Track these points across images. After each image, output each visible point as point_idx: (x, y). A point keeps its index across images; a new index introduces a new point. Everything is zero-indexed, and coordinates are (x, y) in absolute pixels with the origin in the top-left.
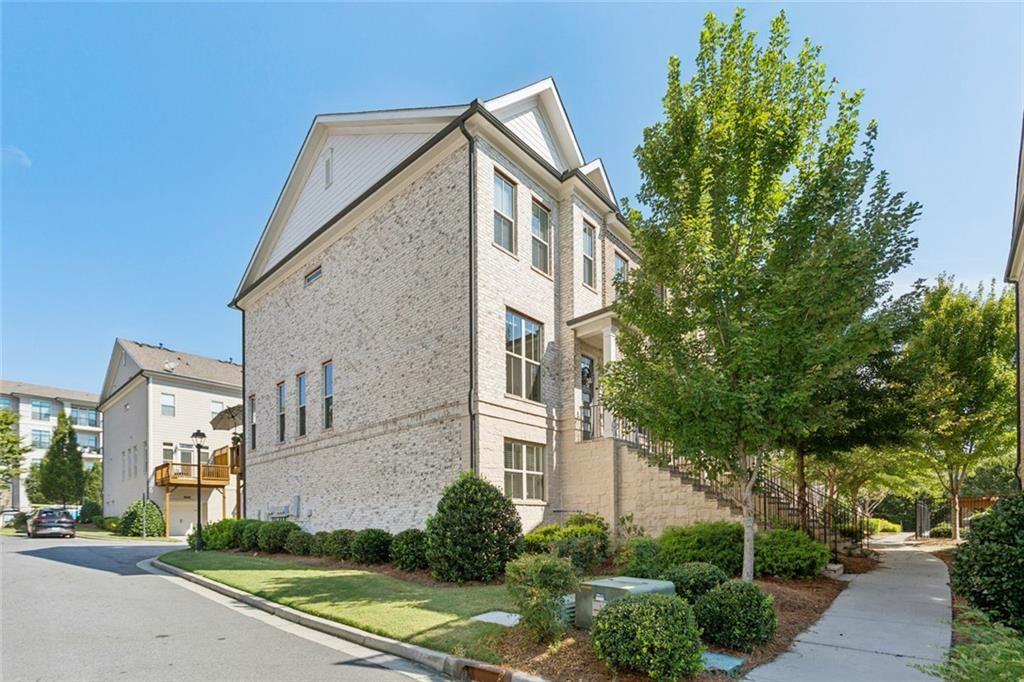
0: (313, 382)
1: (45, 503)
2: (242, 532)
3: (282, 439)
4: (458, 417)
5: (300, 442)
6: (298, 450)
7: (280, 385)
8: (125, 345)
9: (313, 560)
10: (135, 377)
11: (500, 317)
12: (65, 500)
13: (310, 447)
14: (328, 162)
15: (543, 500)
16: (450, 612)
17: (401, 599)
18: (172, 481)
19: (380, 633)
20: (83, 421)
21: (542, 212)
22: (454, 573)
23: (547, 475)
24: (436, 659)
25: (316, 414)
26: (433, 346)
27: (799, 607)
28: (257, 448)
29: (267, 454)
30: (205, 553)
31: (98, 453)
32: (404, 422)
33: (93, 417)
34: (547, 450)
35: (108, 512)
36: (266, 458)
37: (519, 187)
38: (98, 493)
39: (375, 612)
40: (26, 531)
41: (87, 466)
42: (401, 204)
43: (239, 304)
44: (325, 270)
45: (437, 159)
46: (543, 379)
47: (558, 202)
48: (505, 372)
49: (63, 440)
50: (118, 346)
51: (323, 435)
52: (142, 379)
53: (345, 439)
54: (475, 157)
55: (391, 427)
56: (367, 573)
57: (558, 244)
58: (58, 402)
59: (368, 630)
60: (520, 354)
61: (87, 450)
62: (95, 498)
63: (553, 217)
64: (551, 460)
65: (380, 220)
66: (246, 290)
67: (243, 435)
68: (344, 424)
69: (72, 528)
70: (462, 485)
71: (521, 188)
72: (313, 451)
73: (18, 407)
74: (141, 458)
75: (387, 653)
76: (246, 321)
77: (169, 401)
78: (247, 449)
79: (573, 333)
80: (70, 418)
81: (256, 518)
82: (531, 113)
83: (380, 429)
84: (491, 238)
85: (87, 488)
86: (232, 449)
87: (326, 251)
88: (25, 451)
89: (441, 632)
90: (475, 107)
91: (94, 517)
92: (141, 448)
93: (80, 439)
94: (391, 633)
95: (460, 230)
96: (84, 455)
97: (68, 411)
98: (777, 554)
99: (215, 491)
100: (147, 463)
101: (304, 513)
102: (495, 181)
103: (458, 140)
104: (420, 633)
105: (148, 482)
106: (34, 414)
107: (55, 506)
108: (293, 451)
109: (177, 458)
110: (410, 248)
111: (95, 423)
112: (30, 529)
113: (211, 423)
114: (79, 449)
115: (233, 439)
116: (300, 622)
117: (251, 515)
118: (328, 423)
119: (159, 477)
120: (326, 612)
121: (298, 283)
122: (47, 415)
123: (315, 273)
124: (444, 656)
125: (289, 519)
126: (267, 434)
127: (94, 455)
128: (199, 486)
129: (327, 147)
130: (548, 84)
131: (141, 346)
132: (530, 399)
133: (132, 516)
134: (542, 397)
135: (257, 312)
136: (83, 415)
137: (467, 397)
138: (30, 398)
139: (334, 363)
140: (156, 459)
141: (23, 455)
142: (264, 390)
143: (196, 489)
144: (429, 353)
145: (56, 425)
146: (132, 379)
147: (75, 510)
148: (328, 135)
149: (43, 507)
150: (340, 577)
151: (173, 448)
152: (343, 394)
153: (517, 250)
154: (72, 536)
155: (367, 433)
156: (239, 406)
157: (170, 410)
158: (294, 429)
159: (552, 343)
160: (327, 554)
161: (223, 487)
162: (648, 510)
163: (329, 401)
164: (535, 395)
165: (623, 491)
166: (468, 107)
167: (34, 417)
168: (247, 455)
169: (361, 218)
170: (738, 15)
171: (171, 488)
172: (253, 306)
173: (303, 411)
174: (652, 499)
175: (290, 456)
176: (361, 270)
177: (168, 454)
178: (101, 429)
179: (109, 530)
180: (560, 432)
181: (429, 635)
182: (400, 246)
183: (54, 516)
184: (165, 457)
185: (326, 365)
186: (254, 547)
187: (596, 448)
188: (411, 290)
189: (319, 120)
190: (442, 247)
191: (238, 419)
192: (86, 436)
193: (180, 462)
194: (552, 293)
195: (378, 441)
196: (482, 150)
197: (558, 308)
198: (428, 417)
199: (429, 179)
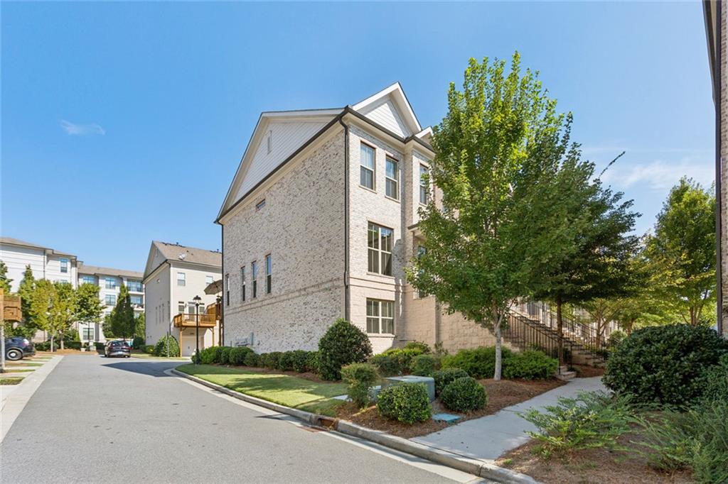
0: (261, 266)
1: (113, 337)
2: (221, 353)
3: (244, 300)
4: (339, 287)
5: (253, 302)
6: (252, 306)
7: (243, 268)
8: (157, 245)
9: (259, 369)
10: (163, 263)
11: (364, 228)
12: (125, 336)
13: (259, 304)
14: (269, 139)
15: (393, 334)
16: (321, 395)
17: (299, 389)
18: (183, 324)
19: (283, 405)
20: (134, 289)
21: (393, 162)
22: (331, 375)
23: (395, 319)
24: (306, 416)
25: (262, 285)
26: (326, 246)
27: (520, 394)
28: (230, 304)
29: (236, 308)
30: (202, 366)
31: (142, 307)
32: (310, 290)
33: (139, 286)
34: (395, 305)
35: (148, 343)
36: (235, 311)
37: (377, 150)
38: (143, 332)
39: (283, 395)
40: (104, 354)
41: (136, 316)
42: (308, 164)
43: (220, 221)
44: (267, 201)
45: (328, 138)
46: (393, 262)
47: (404, 155)
48: (367, 259)
49: (123, 301)
50: (153, 245)
51: (266, 298)
52: (166, 265)
53: (278, 299)
54: (348, 137)
55: (303, 293)
56: (286, 376)
57: (403, 180)
58: (120, 278)
59: (277, 403)
60: (378, 248)
61: (136, 306)
62: (141, 334)
63: (400, 165)
64: (398, 310)
65: (297, 173)
66: (224, 213)
67: (222, 298)
68: (277, 291)
69: (129, 352)
70: (336, 327)
71: (379, 150)
72: (260, 307)
73: (98, 281)
74: (166, 312)
75: (284, 413)
76: (224, 231)
77: (181, 277)
78: (225, 305)
79: (412, 233)
80: (127, 287)
81: (229, 346)
82: (386, 104)
83: (297, 294)
84: (359, 182)
85: (136, 329)
86: (217, 305)
87: (268, 191)
88: (103, 308)
89: (312, 403)
90: (347, 110)
91: (141, 346)
92: (166, 304)
93: (133, 300)
94: (288, 404)
95: (340, 179)
96: (135, 309)
97: (126, 283)
98: (523, 365)
99: (208, 330)
100: (169, 314)
101: (256, 343)
102: (361, 148)
103: (338, 128)
104: (303, 404)
105: (170, 325)
106: (106, 285)
107: (119, 339)
108: (249, 307)
109: (186, 311)
110: (313, 189)
111: (140, 290)
112: (106, 353)
113: (205, 291)
114: (131, 306)
115: (217, 299)
116: (245, 400)
117: (227, 344)
118: (269, 291)
119: (176, 322)
120: (258, 395)
121: (252, 209)
122: (114, 286)
123: (261, 204)
124: (310, 414)
125: (247, 346)
126: (235, 297)
127: (140, 309)
128: (197, 327)
129: (269, 129)
130: (396, 86)
131: (166, 245)
132: (384, 274)
133: (162, 345)
134: (392, 273)
135: (230, 226)
136: (134, 285)
137: (343, 276)
138: (104, 276)
139: (272, 256)
140: (174, 311)
141: (102, 310)
142: (235, 271)
143: (196, 329)
144: (323, 250)
145: (119, 292)
146: (161, 265)
147: (130, 341)
148: (269, 123)
149: (112, 340)
150: (271, 378)
151: (184, 305)
152: (277, 273)
153: (375, 187)
154: (129, 357)
155: (290, 296)
156: (220, 281)
157: (182, 282)
158: (250, 294)
159: (400, 240)
160: (267, 366)
161: (212, 327)
162: (456, 339)
163: (269, 278)
164: (388, 272)
165: (442, 328)
166: (343, 110)
167: (106, 287)
168: (225, 309)
169: (286, 172)
170: (484, 61)
171: (183, 328)
172: (228, 222)
173: (255, 283)
174: (458, 333)
175: (248, 309)
176: (287, 202)
177: (181, 308)
178: (144, 293)
179: (148, 353)
180: (404, 293)
181: (306, 405)
182: (308, 188)
183: (119, 345)
184: (180, 310)
185: (268, 257)
186: (227, 362)
187: (425, 303)
188: (314, 214)
189: (264, 115)
190: (330, 189)
191: (220, 288)
192: (135, 298)
193: (188, 313)
194: (399, 211)
195: (296, 301)
196: (353, 132)
197: (404, 219)
198: (323, 287)
199: (324, 150)
